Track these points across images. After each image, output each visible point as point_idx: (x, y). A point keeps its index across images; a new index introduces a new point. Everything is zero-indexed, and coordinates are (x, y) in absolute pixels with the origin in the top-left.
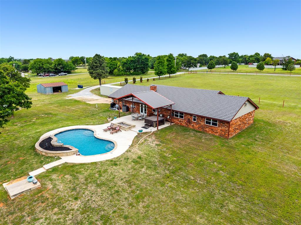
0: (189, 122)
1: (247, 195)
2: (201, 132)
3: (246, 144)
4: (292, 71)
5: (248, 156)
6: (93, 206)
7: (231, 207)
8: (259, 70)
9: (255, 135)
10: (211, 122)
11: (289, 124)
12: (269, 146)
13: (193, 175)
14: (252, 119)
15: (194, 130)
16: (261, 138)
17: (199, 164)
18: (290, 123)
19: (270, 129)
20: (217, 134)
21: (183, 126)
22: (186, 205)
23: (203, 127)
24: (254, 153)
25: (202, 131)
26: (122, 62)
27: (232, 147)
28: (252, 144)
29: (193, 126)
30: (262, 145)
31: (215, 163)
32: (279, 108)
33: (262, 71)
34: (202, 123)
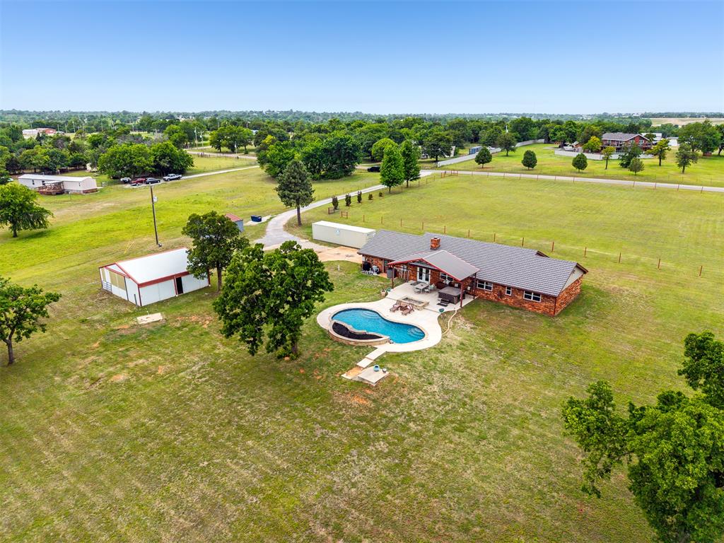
0: (501, 295)
1: (584, 373)
2: (518, 309)
3: (576, 323)
4: (637, 173)
5: (580, 337)
6: (451, 389)
7: (572, 383)
8: (578, 170)
9: (585, 311)
10: (532, 296)
11: (626, 293)
12: (602, 324)
13: (529, 359)
14: (579, 287)
15: (508, 306)
16: (593, 314)
17: (531, 348)
18: (627, 290)
19: (602, 301)
20: (540, 312)
21: (491, 301)
22: (533, 384)
23: (520, 303)
24: (586, 333)
25: (519, 307)
26: (305, 153)
27: (561, 328)
28: (583, 323)
29: (506, 301)
30: (594, 324)
31: (547, 346)
32: (613, 265)
33: (584, 171)
34: (520, 298)
